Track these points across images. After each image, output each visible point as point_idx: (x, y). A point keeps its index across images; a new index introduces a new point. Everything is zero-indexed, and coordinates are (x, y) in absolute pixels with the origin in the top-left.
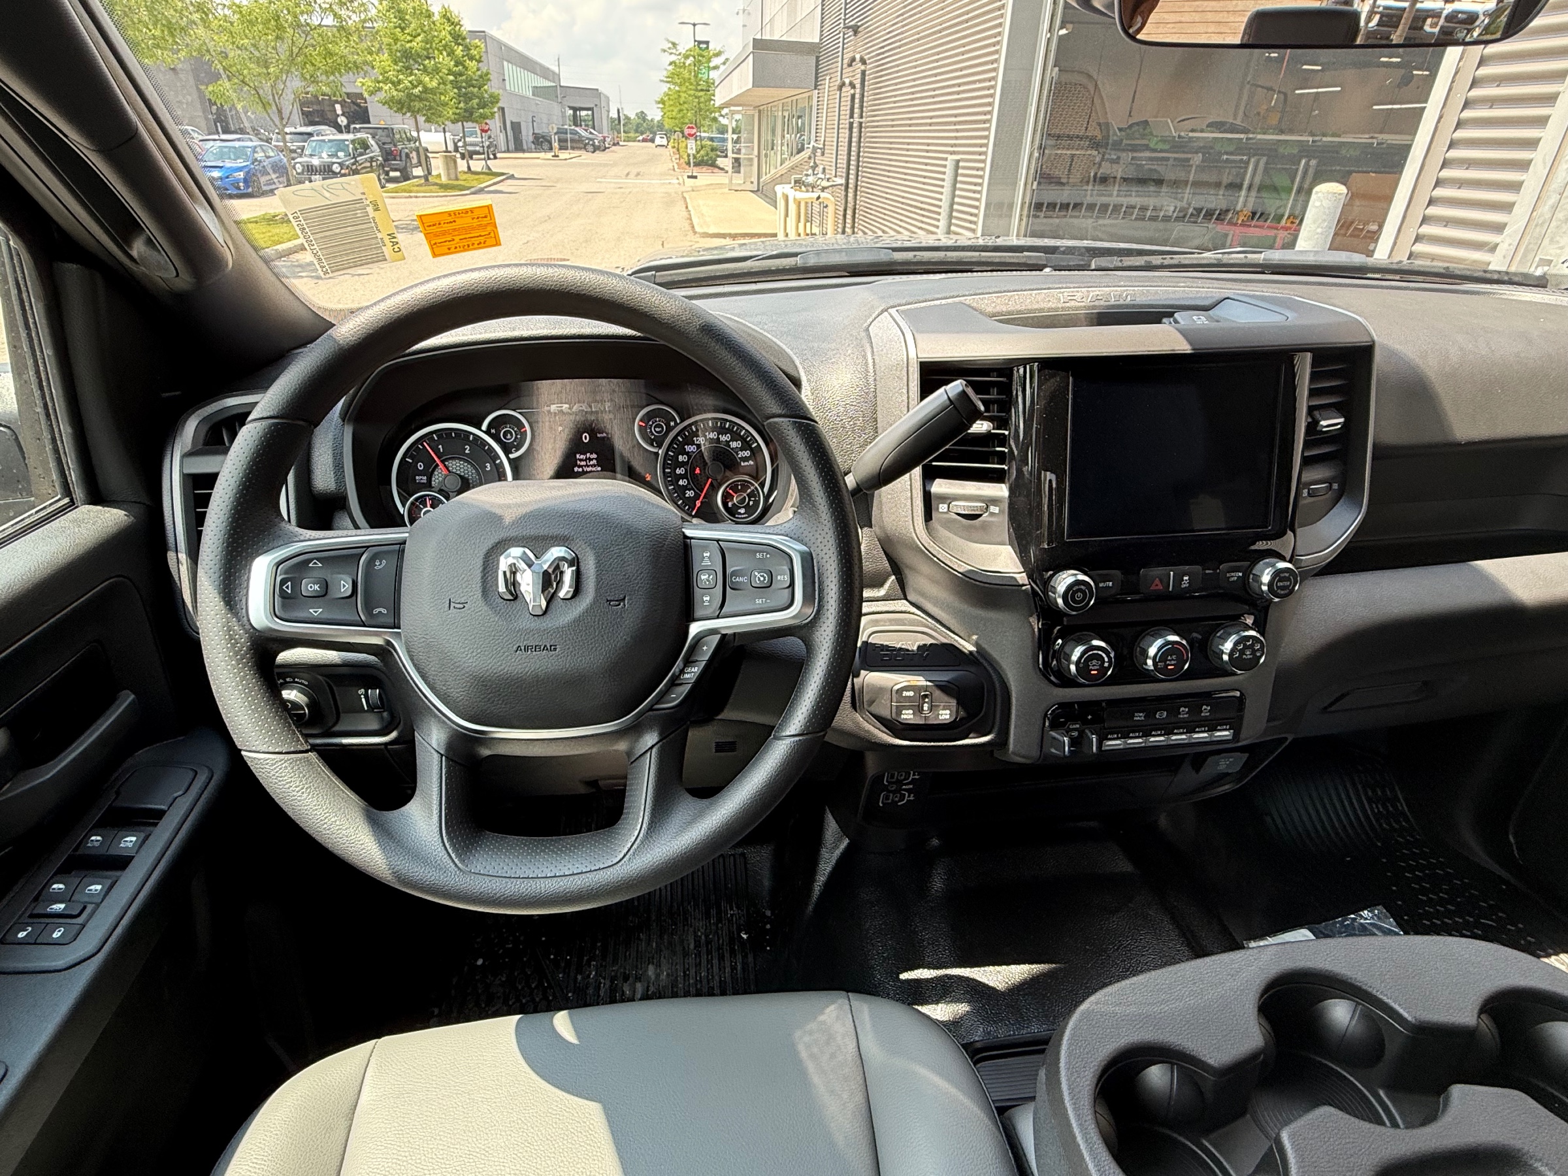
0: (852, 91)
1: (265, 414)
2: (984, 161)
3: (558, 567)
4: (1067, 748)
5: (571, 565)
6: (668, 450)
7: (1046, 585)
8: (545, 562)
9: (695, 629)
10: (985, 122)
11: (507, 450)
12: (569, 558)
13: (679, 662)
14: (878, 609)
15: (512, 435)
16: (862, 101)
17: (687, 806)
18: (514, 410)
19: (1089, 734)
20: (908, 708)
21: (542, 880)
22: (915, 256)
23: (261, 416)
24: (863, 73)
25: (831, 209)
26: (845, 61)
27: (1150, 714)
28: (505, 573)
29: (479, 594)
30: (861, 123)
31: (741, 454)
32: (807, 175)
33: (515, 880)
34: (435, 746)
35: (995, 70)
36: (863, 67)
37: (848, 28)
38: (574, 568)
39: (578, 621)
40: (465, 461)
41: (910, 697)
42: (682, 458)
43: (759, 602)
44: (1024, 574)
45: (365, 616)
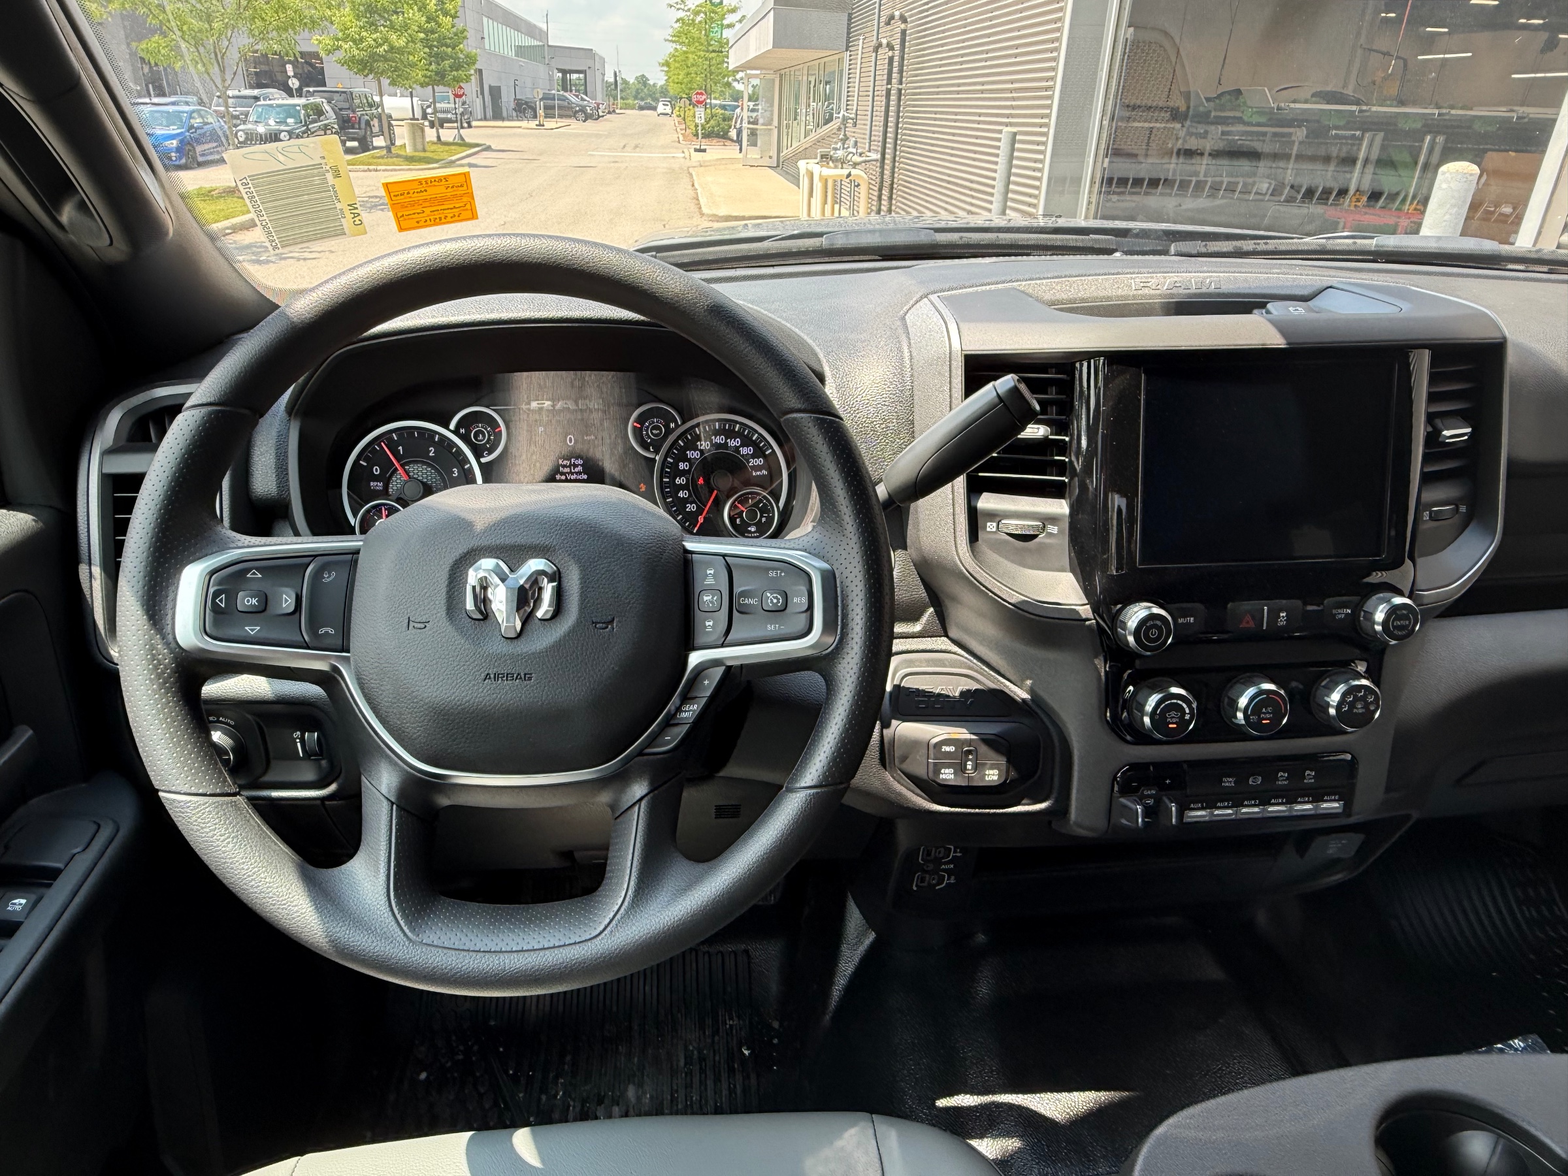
0: (890, 54)
1: (204, 400)
2: (1046, 134)
3: (536, 582)
4: (1140, 820)
5: (551, 580)
7: (1115, 620)
8: (521, 577)
9: (695, 658)
10: (1046, 89)
12: (549, 571)
13: (675, 699)
14: (914, 647)
16: (901, 65)
17: (681, 869)
18: (488, 407)
19: (1167, 801)
20: (948, 766)
21: (506, 955)
22: (961, 238)
23: (200, 402)
24: (904, 32)
25: (863, 189)
26: (883, 19)
27: (1241, 780)
28: (474, 588)
29: (443, 612)
30: (900, 90)
31: (753, 462)
32: (836, 149)
33: (474, 954)
34: (384, 790)
35: (1058, 30)
36: (903, 26)
39: (558, 646)
40: (429, 465)
41: (949, 752)
42: (682, 466)
43: (772, 628)
44: (1088, 606)
45: (309, 636)
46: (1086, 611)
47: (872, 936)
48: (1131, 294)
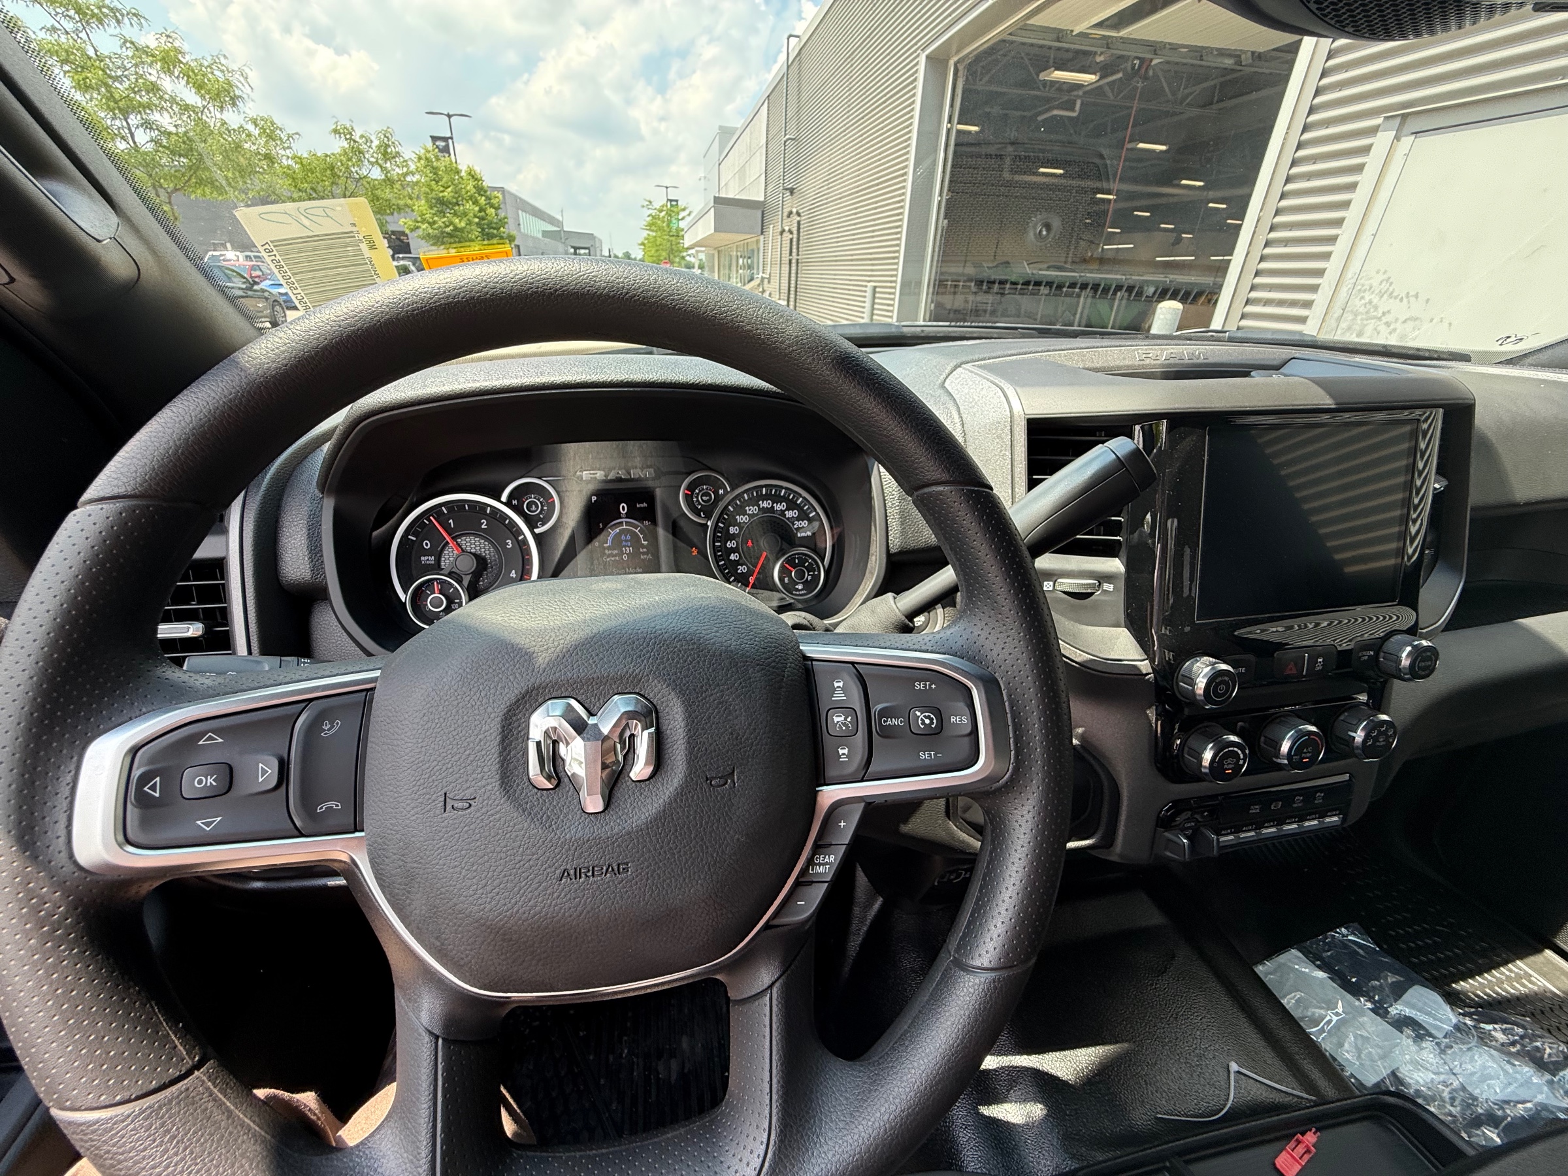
0: (791, 237)
1: (121, 490)
3: (626, 730)
4: (1187, 853)
5: (645, 726)
6: (718, 522)
8: (605, 721)
9: (827, 797)
10: (894, 258)
11: (531, 523)
12: (639, 709)
13: (808, 849)
15: (537, 507)
16: (798, 244)
18: (540, 478)
19: (1207, 832)
24: (799, 223)
26: (785, 215)
27: (1265, 806)
28: (538, 744)
29: (495, 782)
30: (797, 260)
31: (797, 524)
34: (426, 1021)
36: (798, 219)
37: (787, 189)
38: (652, 730)
40: (481, 537)
42: (732, 530)
43: (925, 757)
44: (1146, 662)
45: (302, 820)
47: (879, 901)
48: (1136, 363)
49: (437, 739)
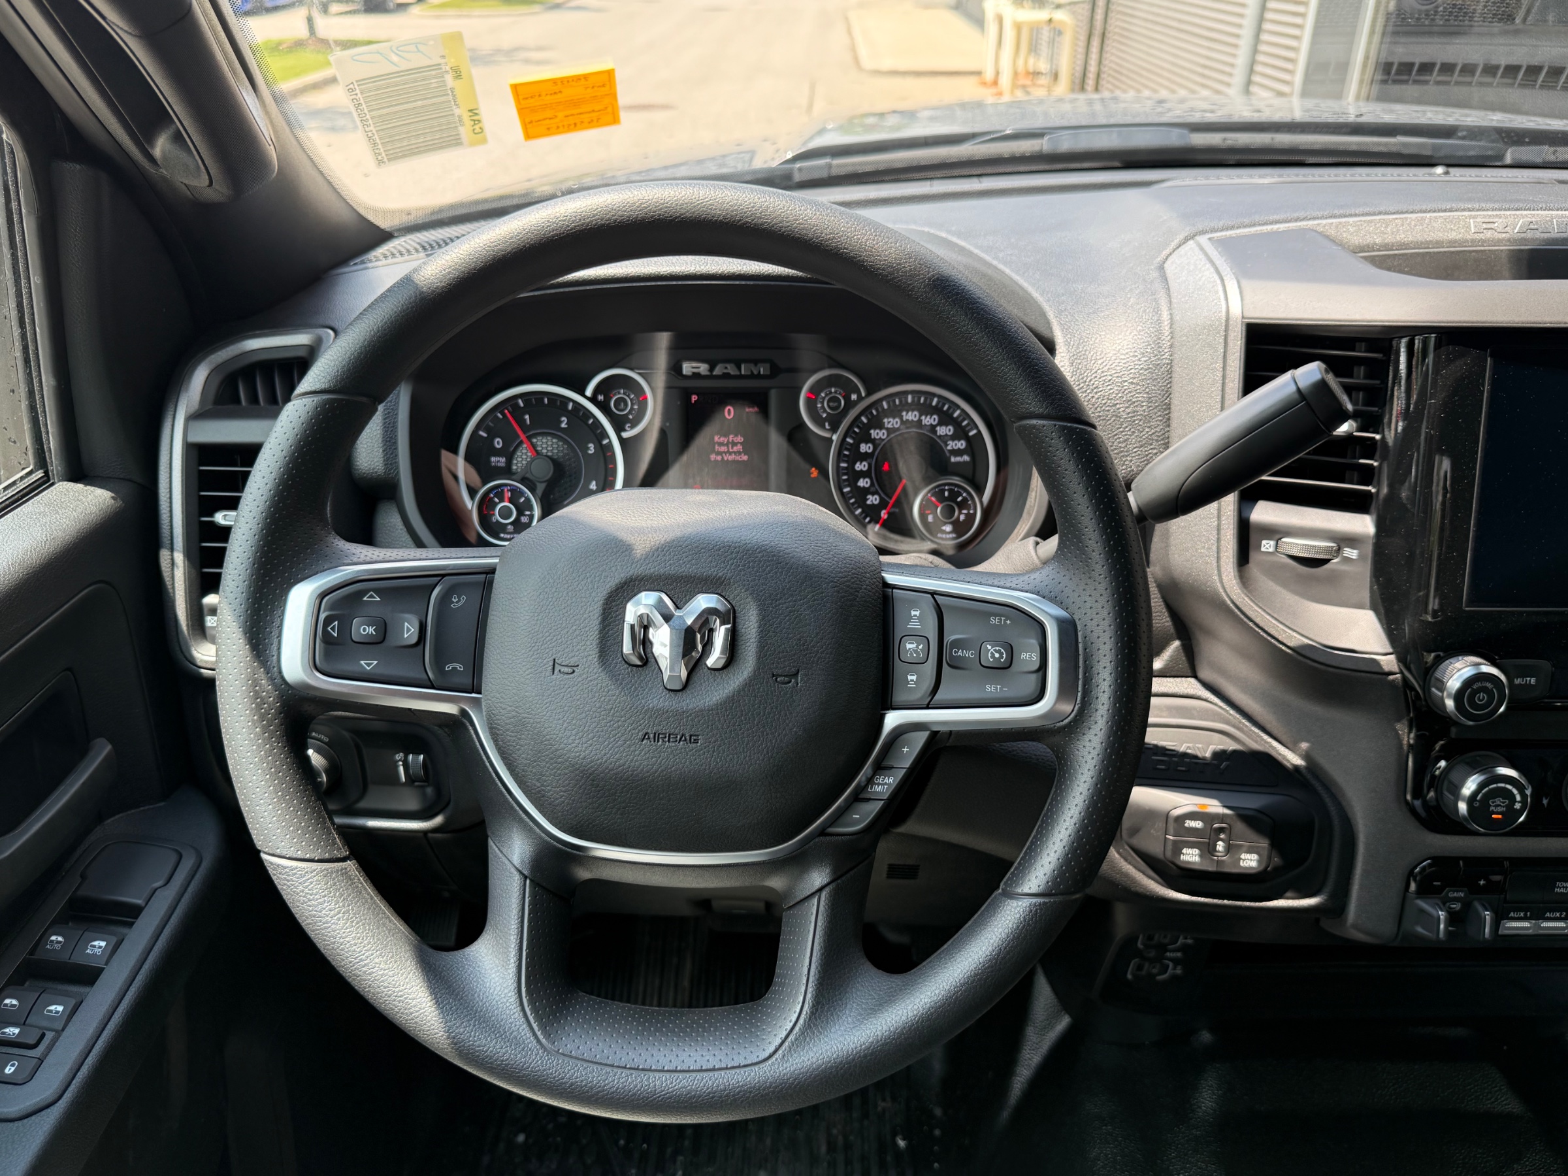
1: (317, 386)
3: (706, 621)
4: (1442, 926)
5: (724, 622)
6: (846, 435)
7: (1429, 675)
8: (689, 613)
9: (892, 719)
11: (618, 424)
12: (719, 607)
13: (867, 769)
15: (626, 405)
17: (867, 982)
18: (631, 369)
19: (1480, 908)
20: (1192, 845)
21: (657, 1075)
22: (1225, 139)
25: (1067, 41)
28: (632, 627)
29: (593, 655)
31: (952, 445)
33: (619, 1071)
34: (517, 862)
38: (729, 626)
39: (731, 702)
40: (560, 438)
41: (1196, 829)
42: (865, 448)
43: (992, 690)
44: (1392, 657)
45: (434, 673)
46: (1389, 662)
47: (1064, 1022)
48: (1469, 237)
49: (551, 615)
